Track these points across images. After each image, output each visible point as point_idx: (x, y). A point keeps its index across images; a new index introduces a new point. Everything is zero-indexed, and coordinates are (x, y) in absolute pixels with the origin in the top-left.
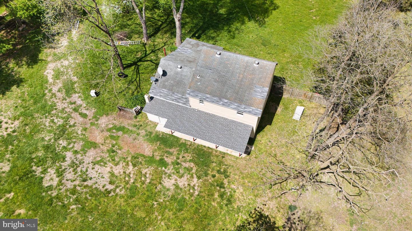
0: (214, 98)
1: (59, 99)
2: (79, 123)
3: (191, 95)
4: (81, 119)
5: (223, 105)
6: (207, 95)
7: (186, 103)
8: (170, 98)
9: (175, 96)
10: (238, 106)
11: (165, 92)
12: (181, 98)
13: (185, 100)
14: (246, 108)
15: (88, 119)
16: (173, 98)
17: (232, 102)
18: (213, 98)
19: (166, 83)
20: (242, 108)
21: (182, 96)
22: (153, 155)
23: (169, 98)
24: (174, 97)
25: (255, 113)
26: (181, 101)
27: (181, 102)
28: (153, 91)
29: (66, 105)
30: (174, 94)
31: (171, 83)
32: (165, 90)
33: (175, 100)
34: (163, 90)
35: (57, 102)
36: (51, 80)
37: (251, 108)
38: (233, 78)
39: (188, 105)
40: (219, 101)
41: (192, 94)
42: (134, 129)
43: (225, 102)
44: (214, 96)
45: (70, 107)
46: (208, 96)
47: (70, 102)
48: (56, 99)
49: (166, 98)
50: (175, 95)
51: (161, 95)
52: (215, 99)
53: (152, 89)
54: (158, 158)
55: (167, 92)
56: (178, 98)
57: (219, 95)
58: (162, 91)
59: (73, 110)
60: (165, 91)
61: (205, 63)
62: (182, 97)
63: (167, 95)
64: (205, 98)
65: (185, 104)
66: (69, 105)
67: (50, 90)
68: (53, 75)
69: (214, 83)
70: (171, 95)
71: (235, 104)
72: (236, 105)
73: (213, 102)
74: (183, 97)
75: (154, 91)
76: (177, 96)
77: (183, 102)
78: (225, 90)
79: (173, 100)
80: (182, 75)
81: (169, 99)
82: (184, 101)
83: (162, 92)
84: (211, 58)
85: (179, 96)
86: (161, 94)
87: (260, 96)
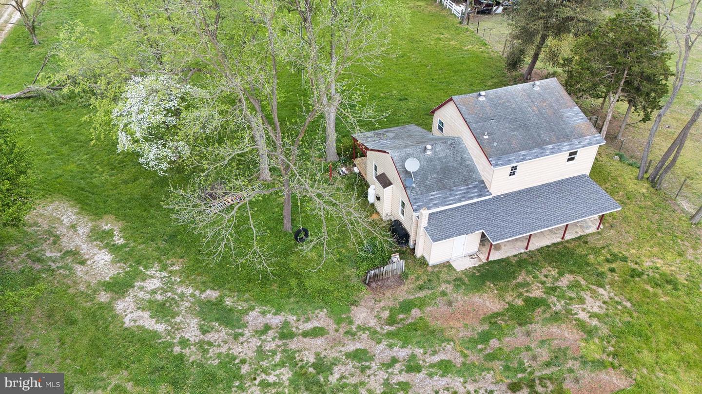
0: (534, 151)
1: (225, 342)
2: (326, 349)
3: (502, 164)
4: (320, 341)
5: (553, 153)
6: (521, 152)
7: (482, 193)
8: (454, 200)
9: (457, 193)
10: (571, 144)
11: (437, 196)
12: (468, 191)
13: (476, 190)
14: (581, 142)
15: (332, 333)
16: (457, 197)
17: (559, 144)
18: (532, 151)
19: (428, 182)
20: (577, 145)
21: (467, 187)
22: (508, 303)
23: (450, 200)
24: (457, 195)
25: (597, 142)
26: (474, 195)
27: (474, 197)
28: (417, 204)
29: (255, 342)
30: (453, 190)
31: (435, 178)
32: (435, 193)
33: (462, 197)
34: (432, 195)
35: (230, 349)
36: (160, 328)
37: (586, 139)
38: (529, 115)
39: (487, 193)
40: (542, 151)
41: (500, 163)
42: (427, 292)
43: (551, 149)
44: (531, 149)
45: (269, 339)
46: (523, 153)
47: (256, 332)
48: (219, 346)
49: (448, 203)
50: (455, 192)
51: (435, 204)
52: (536, 152)
53: (416, 203)
54: (520, 302)
55: (440, 194)
56: (464, 193)
57: (534, 144)
58: (433, 197)
59: (280, 339)
60: (435, 195)
61: (476, 115)
62: (469, 188)
63: (444, 198)
64: (522, 158)
65: (482, 195)
66: (263, 338)
67: (184, 343)
68: (151, 317)
69: (513, 133)
70: (450, 195)
71: (565, 144)
72: (567, 145)
73: (537, 157)
74: (470, 186)
75: (419, 204)
76: (460, 190)
77: (476, 194)
78: (535, 134)
79: (460, 201)
80: (439, 159)
81: (452, 202)
82: (476, 192)
83: (432, 199)
84: (476, 106)
85: (463, 190)
86: (435, 202)
87: (578, 120)
